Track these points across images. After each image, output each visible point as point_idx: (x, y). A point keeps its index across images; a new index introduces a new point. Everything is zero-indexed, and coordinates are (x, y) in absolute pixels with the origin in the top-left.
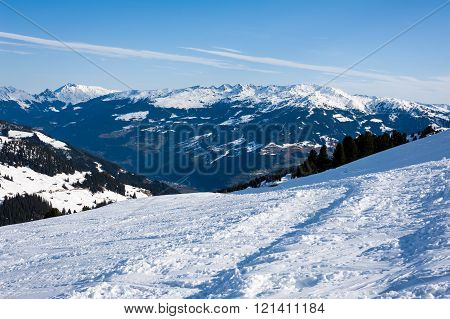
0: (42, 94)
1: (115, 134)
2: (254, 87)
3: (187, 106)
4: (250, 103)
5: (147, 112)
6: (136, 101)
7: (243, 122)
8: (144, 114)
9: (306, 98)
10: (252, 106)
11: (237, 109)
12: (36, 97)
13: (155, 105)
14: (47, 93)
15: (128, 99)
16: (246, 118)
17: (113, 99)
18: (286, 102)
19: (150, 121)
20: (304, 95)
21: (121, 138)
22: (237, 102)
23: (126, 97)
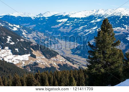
0: (39, 15)
1: (56, 26)
2: (103, 10)
3: (80, 17)
4: (101, 15)
5: (67, 19)
6: (64, 16)
7: (97, 21)
8: (66, 20)
9: (120, 13)
10: (101, 16)
11: (96, 17)
12: (37, 16)
13: (70, 17)
14: (41, 15)
15: (62, 15)
16: (99, 20)
17: (58, 15)
18: (113, 14)
19: (68, 22)
20: (120, 12)
21: (58, 28)
22: (97, 15)
23: (62, 14)
